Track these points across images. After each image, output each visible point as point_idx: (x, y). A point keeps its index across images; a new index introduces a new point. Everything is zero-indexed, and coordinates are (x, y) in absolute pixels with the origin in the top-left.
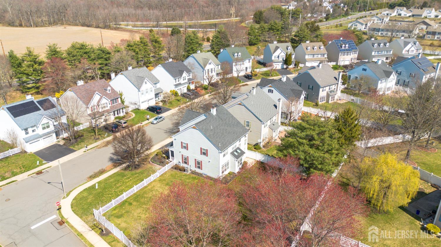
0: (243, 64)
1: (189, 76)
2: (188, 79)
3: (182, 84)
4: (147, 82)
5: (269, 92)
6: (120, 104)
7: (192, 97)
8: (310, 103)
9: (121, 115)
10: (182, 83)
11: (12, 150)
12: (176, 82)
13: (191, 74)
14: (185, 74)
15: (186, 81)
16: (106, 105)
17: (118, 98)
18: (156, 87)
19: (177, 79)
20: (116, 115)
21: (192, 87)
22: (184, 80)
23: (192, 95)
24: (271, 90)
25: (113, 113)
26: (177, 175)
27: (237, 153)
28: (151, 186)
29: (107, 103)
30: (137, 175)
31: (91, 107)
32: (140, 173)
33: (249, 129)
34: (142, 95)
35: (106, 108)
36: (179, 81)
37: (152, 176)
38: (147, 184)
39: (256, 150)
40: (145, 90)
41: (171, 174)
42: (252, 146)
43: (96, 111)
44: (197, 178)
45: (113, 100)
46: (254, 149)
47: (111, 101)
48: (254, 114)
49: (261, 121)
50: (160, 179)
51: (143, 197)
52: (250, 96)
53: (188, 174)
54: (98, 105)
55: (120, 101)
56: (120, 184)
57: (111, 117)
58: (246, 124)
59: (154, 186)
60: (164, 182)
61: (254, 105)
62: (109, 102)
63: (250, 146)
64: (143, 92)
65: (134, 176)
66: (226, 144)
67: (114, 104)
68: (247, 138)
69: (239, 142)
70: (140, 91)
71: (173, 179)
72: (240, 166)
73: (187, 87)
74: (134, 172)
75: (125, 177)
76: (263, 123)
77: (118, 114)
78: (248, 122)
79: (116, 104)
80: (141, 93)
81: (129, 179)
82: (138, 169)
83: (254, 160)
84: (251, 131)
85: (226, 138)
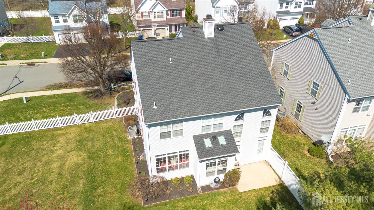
1: (310, 4)
2: (304, 8)
3: (290, 13)
6: (183, 18)
7: (295, 33)
10: (291, 12)
12: (281, 8)
13: (315, 2)
15: (301, 10)
16: (161, 15)
17: (181, 10)
18: (246, 8)
19: (285, 5)
20: (173, 32)
22: (296, 7)
23: (297, 31)
25: (168, 27)
26: (114, 132)
27: (213, 144)
28: (63, 132)
29: (163, 12)
30: (83, 106)
31: (142, 13)
32: (89, 105)
33: (314, 103)
34: (217, 13)
35: (160, 18)
36: (287, 7)
37: (76, 117)
38: (63, 125)
39: (308, 155)
40: (223, 7)
41: (111, 127)
42: (310, 142)
43: (148, 18)
44: (128, 154)
45: (174, 11)
46: (306, 152)
47: (171, 11)
48: (336, 67)
49: (346, 92)
50: (90, 127)
51: (30, 142)
52: (354, 26)
53: (128, 139)
54: (151, 11)
55: (186, 15)
56: (47, 110)
57: (165, 32)
58: (312, 87)
59: (67, 133)
60: (85, 135)
61: (352, 47)
62: (167, 11)
63: (303, 141)
64: (219, 9)
65: (77, 106)
66: (177, 109)
67: (175, 17)
68: (273, 118)
69: (236, 120)
70: (215, 7)
71: (101, 135)
72: (216, 176)
73: (298, 20)
74: (86, 101)
75: (68, 104)
76: (349, 97)
77: (176, 30)
78: (316, 84)
79: (178, 17)
80: (217, 9)
81: (67, 107)
82: (96, 99)
83: (277, 178)
84: (316, 109)
85: (190, 96)
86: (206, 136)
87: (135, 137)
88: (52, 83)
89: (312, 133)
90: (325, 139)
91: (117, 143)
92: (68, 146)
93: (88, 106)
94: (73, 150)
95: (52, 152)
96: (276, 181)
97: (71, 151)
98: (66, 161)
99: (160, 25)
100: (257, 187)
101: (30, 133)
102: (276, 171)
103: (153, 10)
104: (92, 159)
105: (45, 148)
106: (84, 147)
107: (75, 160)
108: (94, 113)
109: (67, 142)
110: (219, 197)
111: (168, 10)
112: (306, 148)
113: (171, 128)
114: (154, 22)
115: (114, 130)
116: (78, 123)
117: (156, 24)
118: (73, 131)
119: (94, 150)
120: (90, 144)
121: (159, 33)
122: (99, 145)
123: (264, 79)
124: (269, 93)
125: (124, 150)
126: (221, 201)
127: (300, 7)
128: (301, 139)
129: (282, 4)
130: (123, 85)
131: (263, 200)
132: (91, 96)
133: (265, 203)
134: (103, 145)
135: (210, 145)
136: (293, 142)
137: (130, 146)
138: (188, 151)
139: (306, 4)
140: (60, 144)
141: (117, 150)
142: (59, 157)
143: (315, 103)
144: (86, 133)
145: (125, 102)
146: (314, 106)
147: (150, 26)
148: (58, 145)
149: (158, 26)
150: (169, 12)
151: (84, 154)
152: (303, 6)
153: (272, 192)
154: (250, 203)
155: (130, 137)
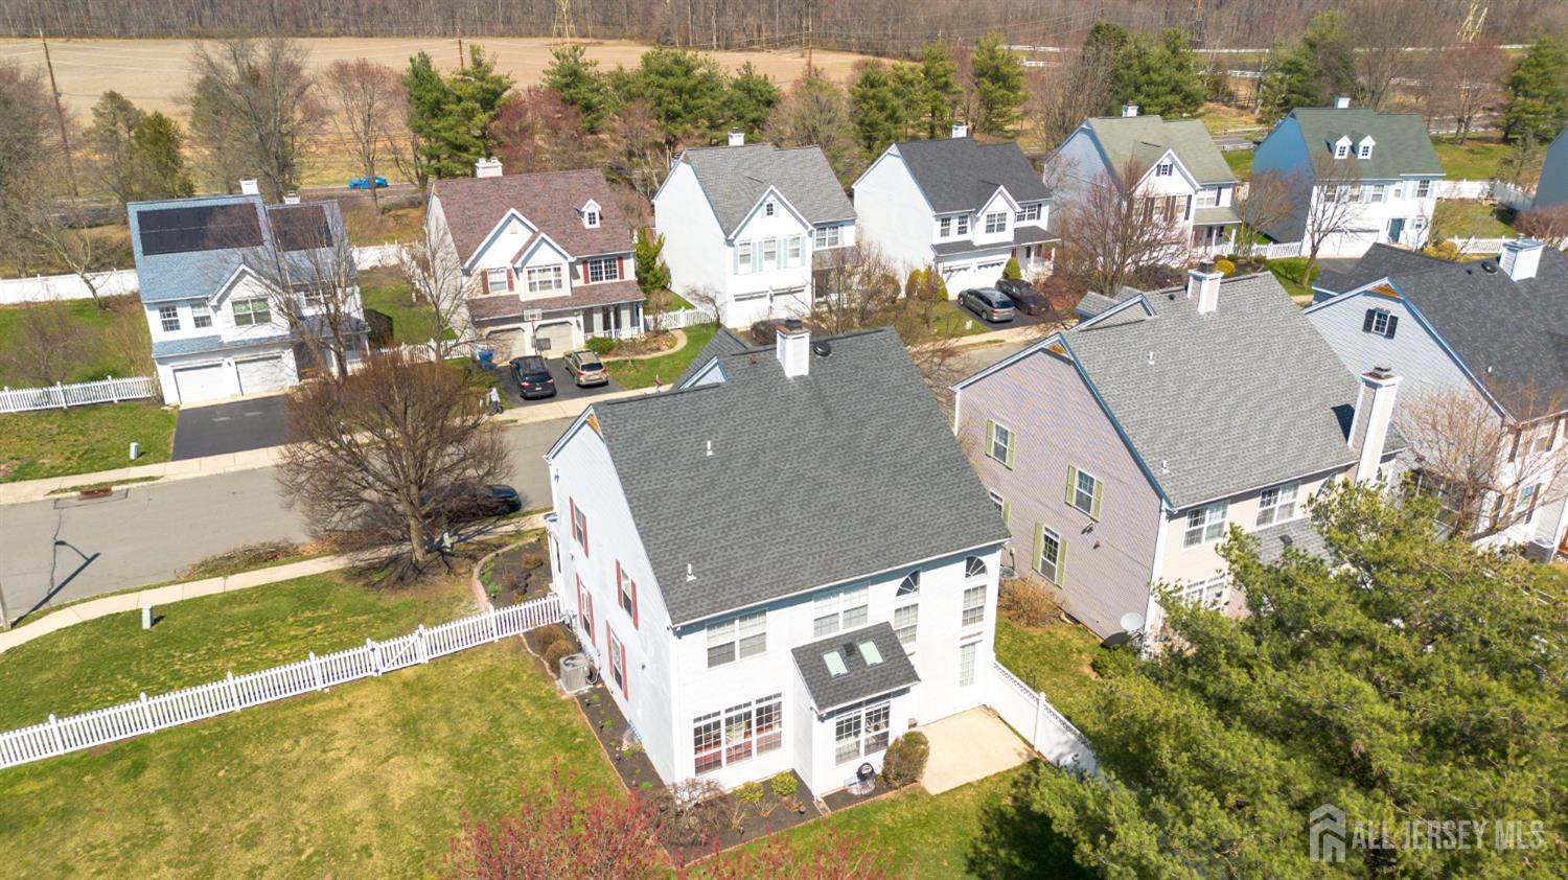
1: (1031, 217)
2: (1015, 230)
3: (976, 248)
4: (778, 208)
5: (1367, 327)
6: (627, 285)
7: (1000, 314)
9: (627, 332)
10: (976, 243)
11: (117, 381)
12: (944, 233)
13: (1045, 210)
14: (1001, 203)
15: (1008, 236)
16: (553, 279)
17: (621, 258)
18: (835, 241)
19: (954, 224)
20: (599, 332)
21: (1033, 271)
22: (990, 229)
23: (1004, 305)
24: (1382, 315)
25: (581, 319)
26: (508, 685)
27: (848, 664)
28: (335, 703)
29: (559, 269)
30: (365, 617)
31: (484, 274)
32: (388, 610)
33: (1088, 530)
34: (742, 261)
35: (550, 287)
36: (962, 231)
37: (373, 650)
38: (327, 684)
39: (1093, 676)
40: (760, 243)
41: (492, 670)
42: (1093, 642)
43: (505, 292)
44: (578, 740)
45: (596, 262)
46: (1087, 670)
47: (585, 262)
48: (1127, 431)
49: (1160, 495)
50: (419, 678)
51: (232, 748)
52: (1158, 317)
53: (564, 697)
54: (516, 270)
55: (637, 274)
56: (242, 643)
57: (569, 335)
58: (1076, 487)
59: (349, 705)
60: (414, 704)
61: (1161, 374)
62: (572, 266)
63: (1075, 641)
64: (750, 250)
65: (345, 618)
66: (750, 578)
67: (599, 282)
68: (991, 579)
69: (900, 593)
70: (736, 243)
71: (471, 698)
72: (862, 759)
73: (1003, 267)
74: (371, 598)
75: (308, 614)
76: (1170, 505)
77: (606, 326)
78: (1086, 476)
79: (610, 281)
80: (740, 250)
81: (312, 626)
82: (401, 588)
83: (1021, 746)
84: (1096, 546)
85: (778, 540)
86: (828, 645)
87: (585, 688)
88: (220, 550)
89: (1096, 617)
90: (1129, 624)
91: (533, 715)
92: (371, 743)
93: (384, 615)
94: (396, 754)
95: (326, 767)
96: (1020, 754)
97: (389, 757)
98: (386, 785)
99: (554, 312)
100: (975, 776)
101: (220, 720)
102: (1018, 730)
103: (524, 263)
104: (469, 770)
105: (298, 760)
106: (430, 740)
107: (415, 779)
108: (431, 632)
109: (364, 731)
110: (879, 816)
111: (577, 262)
112: (1087, 658)
113: (736, 632)
114: (532, 305)
115: (508, 679)
116: (377, 671)
117: (538, 312)
118: (367, 696)
119: (464, 745)
120: (443, 730)
121: (548, 340)
122: (476, 726)
123: (956, 475)
124: (975, 511)
125: (561, 731)
126: (886, 826)
127: (1001, 228)
128: (1070, 636)
129: (945, 221)
130: (479, 532)
131: (995, 805)
132: (381, 581)
133: (1002, 815)
134: (488, 724)
135: (844, 670)
136: (1049, 649)
137: (580, 720)
138: (779, 695)
139: (1020, 218)
140: (342, 743)
141: (541, 735)
142: (357, 779)
143: (1091, 529)
144: (415, 698)
145: (514, 586)
146: (1091, 539)
147: (521, 319)
148: (337, 744)
149: (545, 316)
150: (580, 268)
151: (439, 760)
152: (1011, 224)
153: (1015, 784)
154: (965, 818)
155: (568, 692)
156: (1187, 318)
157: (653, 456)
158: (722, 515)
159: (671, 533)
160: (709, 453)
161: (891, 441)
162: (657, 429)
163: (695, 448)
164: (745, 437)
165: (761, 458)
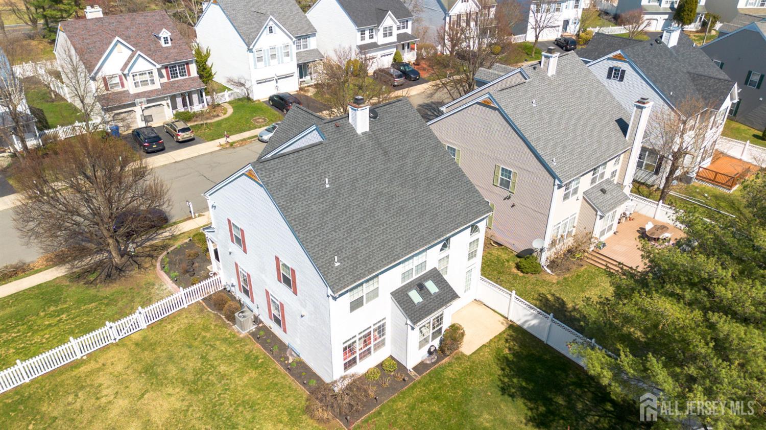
0: (558, 10)
1: (403, 28)
2: (398, 35)
3: (379, 46)
4: (275, 28)
5: (609, 77)
6: (193, 79)
7: (398, 81)
8: (743, 127)
9: (197, 108)
10: (379, 44)
12: (363, 39)
13: (410, 23)
14: (389, 21)
15: (393, 39)
16: (149, 79)
17: (187, 64)
18: (306, 46)
19: (367, 33)
20: (181, 109)
21: (409, 57)
22: (385, 35)
23: (399, 76)
24: (617, 70)
25: (169, 101)
26: (203, 334)
27: (422, 296)
28: (93, 365)
29: (152, 73)
30: (93, 304)
31: (104, 79)
32: (107, 298)
33: (509, 198)
34: (258, 61)
35: (148, 84)
36: (371, 37)
37: (111, 328)
38: (84, 354)
39: (520, 274)
40: (267, 50)
41: (190, 326)
42: (512, 255)
43: (120, 89)
44: (260, 361)
45: (173, 67)
46: (515, 271)
47: (166, 67)
48: (533, 144)
49: (554, 176)
50: (144, 338)
51: (33, 409)
52: (531, 79)
53: (241, 336)
54: (125, 75)
55: (198, 72)
56: (14, 335)
57: (163, 112)
58: (500, 176)
59: (104, 365)
60: (147, 356)
62: (159, 70)
63: (503, 255)
64: (262, 54)
65: (79, 308)
66: (370, 258)
67: (176, 79)
68: (481, 236)
69: (441, 250)
70: (253, 50)
71: (183, 346)
72: (431, 343)
73: (393, 55)
74: (92, 291)
76: (561, 182)
77: (185, 105)
78: (507, 170)
79: (182, 78)
80: (257, 55)
81: (58, 316)
82: (111, 282)
83: (502, 319)
84: (513, 206)
85: (379, 233)
86: (410, 286)
87: (253, 328)
89: (513, 242)
90: (536, 245)
91: (226, 350)
92: (127, 387)
93: (106, 301)
94: (147, 391)
95: (102, 409)
96: (502, 323)
97: (143, 395)
98: (148, 413)
99: (153, 99)
100: (486, 340)
101: (17, 391)
102: (496, 310)
103: (129, 71)
104: (199, 393)
105: (82, 407)
106: (166, 378)
107: (166, 405)
108: (146, 310)
109: (118, 379)
110: (446, 374)
111: (161, 68)
112: (512, 264)
113: (366, 289)
114: (138, 95)
115: (203, 330)
116: (115, 339)
117: (144, 100)
118: (113, 357)
119: (190, 377)
120: (173, 370)
121: (151, 116)
122: (193, 364)
123: (458, 181)
124: (473, 200)
125: (247, 357)
126: (451, 378)
127: (391, 34)
128: (500, 253)
129: (363, 33)
130: (148, 239)
131: (502, 355)
132: (96, 279)
133: (507, 358)
134: (201, 361)
135: (421, 300)
136: (493, 262)
137: (256, 348)
138: (384, 319)
139: (398, 28)
140: (108, 391)
141: (235, 361)
142: (126, 413)
143: (510, 197)
144: (146, 353)
145: (187, 271)
146: (509, 202)
147: (134, 105)
148: (104, 392)
149: (149, 101)
150: (164, 71)
151: (177, 390)
152: (395, 32)
153: (507, 341)
154: (489, 365)
155: (243, 332)
156: (543, 79)
157: (295, 192)
158: (344, 223)
159: (319, 238)
160: (327, 186)
161: (422, 165)
162: (294, 175)
163: (319, 184)
164: (345, 173)
165: (357, 185)
